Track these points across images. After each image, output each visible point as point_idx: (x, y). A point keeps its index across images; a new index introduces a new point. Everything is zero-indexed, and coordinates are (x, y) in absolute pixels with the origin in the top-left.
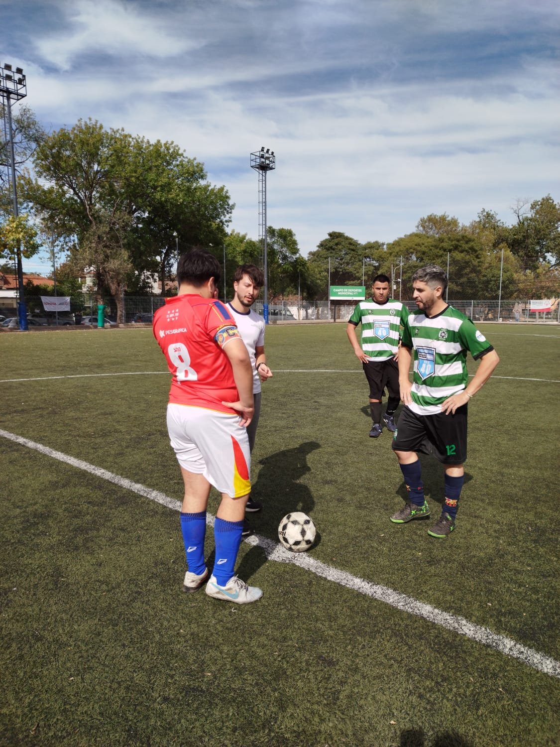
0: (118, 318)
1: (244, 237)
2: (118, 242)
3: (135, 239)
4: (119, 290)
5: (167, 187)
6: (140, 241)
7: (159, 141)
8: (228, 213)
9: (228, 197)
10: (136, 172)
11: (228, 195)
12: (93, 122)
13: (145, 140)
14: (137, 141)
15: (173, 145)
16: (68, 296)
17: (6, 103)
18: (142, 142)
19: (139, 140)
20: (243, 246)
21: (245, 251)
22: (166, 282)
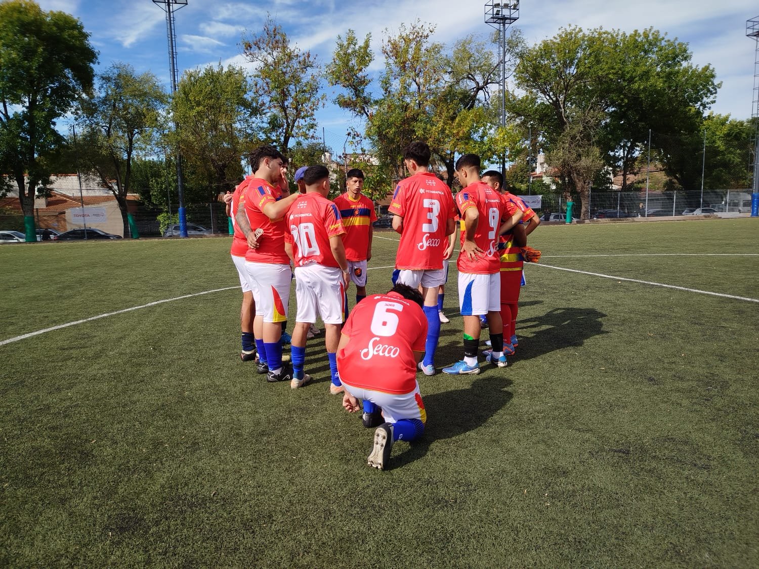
0: (582, 214)
1: (726, 119)
2: (589, 140)
3: (605, 136)
4: (585, 186)
5: (646, 75)
6: (610, 137)
7: (636, 31)
8: (712, 94)
9: (713, 76)
10: (613, 68)
11: (713, 73)
12: (573, 27)
13: (621, 33)
14: (612, 35)
15: (652, 32)
16: (540, 194)
17: (502, 29)
18: (617, 36)
19: (615, 35)
20: (725, 130)
21: (728, 135)
22: (628, 176)
